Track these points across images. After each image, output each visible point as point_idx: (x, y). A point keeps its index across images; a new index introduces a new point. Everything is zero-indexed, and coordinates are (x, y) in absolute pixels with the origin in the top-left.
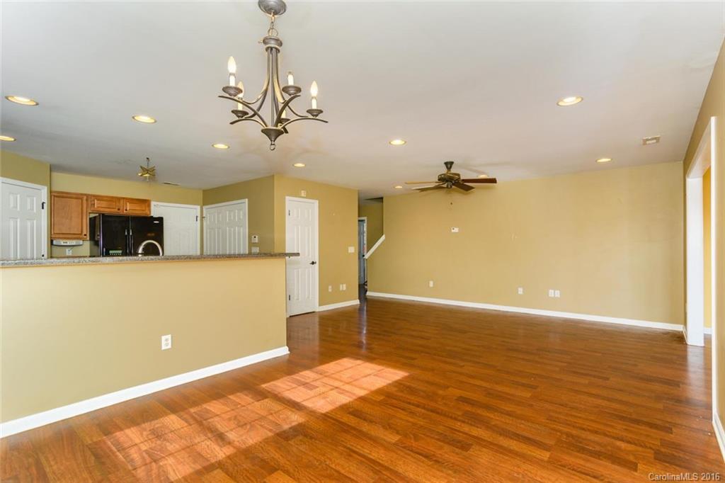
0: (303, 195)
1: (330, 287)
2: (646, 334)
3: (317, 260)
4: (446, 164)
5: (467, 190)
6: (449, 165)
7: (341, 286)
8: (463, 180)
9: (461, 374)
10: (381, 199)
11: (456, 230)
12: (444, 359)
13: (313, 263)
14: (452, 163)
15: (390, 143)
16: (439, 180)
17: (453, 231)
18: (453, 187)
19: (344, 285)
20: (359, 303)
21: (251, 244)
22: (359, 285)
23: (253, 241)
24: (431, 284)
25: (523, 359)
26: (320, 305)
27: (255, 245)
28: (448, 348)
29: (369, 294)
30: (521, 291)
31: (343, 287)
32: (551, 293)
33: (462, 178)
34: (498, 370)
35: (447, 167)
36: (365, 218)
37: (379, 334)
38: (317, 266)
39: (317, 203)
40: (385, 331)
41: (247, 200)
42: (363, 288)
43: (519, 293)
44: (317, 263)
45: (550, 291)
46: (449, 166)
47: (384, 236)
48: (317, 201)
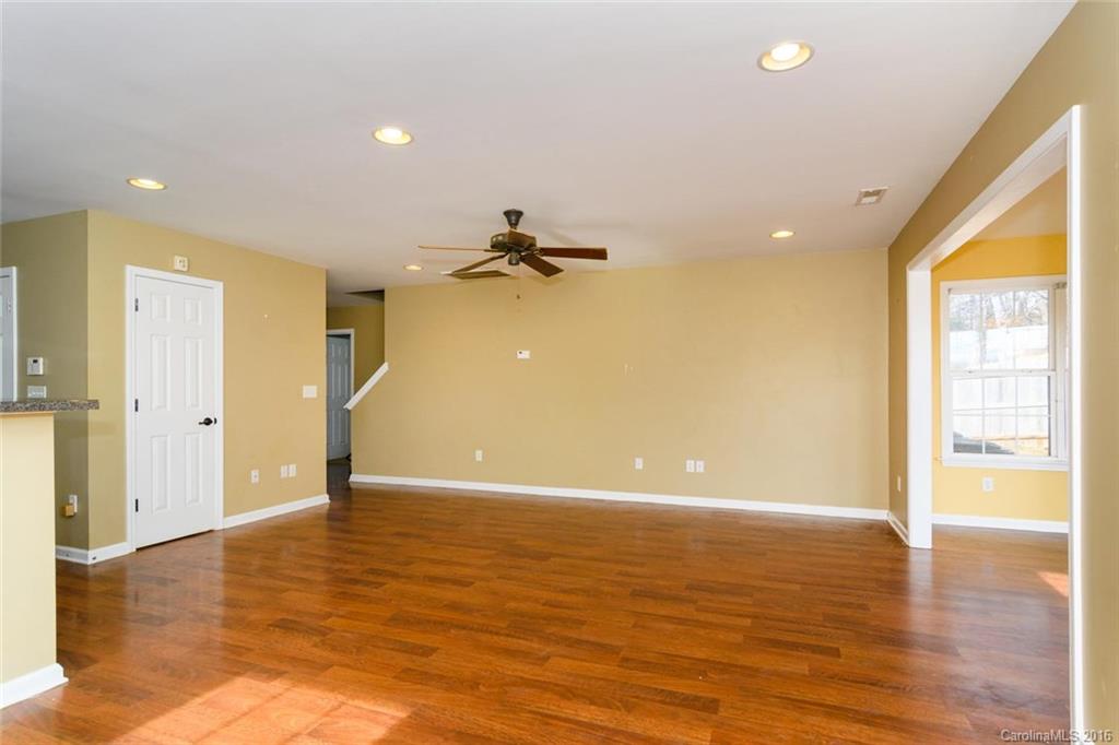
0: (178, 266)
1: (254, 473)
2: (842, 532)
3: (217, 413)
4: (507, 214)
5: (548, 275)
6: (513, 216)
7: (283, 469)
8: (542, 249)
9: (543, 686)
10: (379, 294)
11: (526, 355)
12: (502, 641)
13: (208, 422)
14: (519, 214)
15: (373, 134)
16: (492, 247)
17: (520, 356)
18: (521, 264)
19: (293, 467)
20: (328, 501)
21: (27, 379)
22: (330, 463)
23: (29, 372)
24: (479, 455)
25: (669, 619)
26: (226, 515)
27: (37, 379)
28: (513, 605)
29: (354, 478)
30: (639, 464)
31: (290, 471)
32: (690, 466)
33: (540, 244)
34: (626, 660)
35: (509, 221)
36: (351, 331)
37: (356, 582)
38: (217, 429)
39: (219, 287)
40: (373, 571)
41: (14, 269)
42: (339, 467)
43: (637, 467)
44: (220, 421)
45: (688, 462)
46: (513, 218)
47: (384, 368)
48: (221, 284)
